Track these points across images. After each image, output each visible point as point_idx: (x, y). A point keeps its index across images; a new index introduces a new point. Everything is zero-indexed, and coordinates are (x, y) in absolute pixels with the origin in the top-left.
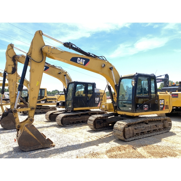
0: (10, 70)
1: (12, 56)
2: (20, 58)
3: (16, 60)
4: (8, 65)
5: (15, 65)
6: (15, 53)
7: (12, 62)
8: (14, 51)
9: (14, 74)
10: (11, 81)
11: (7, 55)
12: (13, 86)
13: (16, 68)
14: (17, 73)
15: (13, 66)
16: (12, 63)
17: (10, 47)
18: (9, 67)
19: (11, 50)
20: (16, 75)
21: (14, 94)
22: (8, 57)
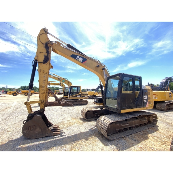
0: (41, 59)
1: (44, 42)
2: (54, 45)
3: (49, 48)
4: (39, 53)
5: (48, 53)
6: (48, 39)
7: (45, 49)
8: (48, 37)
9: (46, 64)
10: (42, 72)
11: (39, 40)
12: (44, 79)
13: (49, 56)
14: (50, 63)
15: (46, 54)
16: (44, 51)
17: (43, 32)
18: (40, 55)
19: (44, 35)
20: (48, 65)
21: (45, 89)
22: (40, 43)
